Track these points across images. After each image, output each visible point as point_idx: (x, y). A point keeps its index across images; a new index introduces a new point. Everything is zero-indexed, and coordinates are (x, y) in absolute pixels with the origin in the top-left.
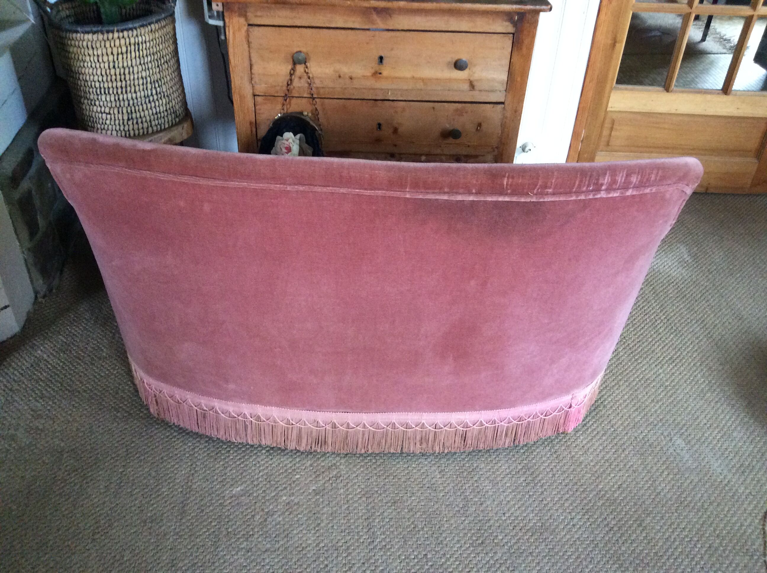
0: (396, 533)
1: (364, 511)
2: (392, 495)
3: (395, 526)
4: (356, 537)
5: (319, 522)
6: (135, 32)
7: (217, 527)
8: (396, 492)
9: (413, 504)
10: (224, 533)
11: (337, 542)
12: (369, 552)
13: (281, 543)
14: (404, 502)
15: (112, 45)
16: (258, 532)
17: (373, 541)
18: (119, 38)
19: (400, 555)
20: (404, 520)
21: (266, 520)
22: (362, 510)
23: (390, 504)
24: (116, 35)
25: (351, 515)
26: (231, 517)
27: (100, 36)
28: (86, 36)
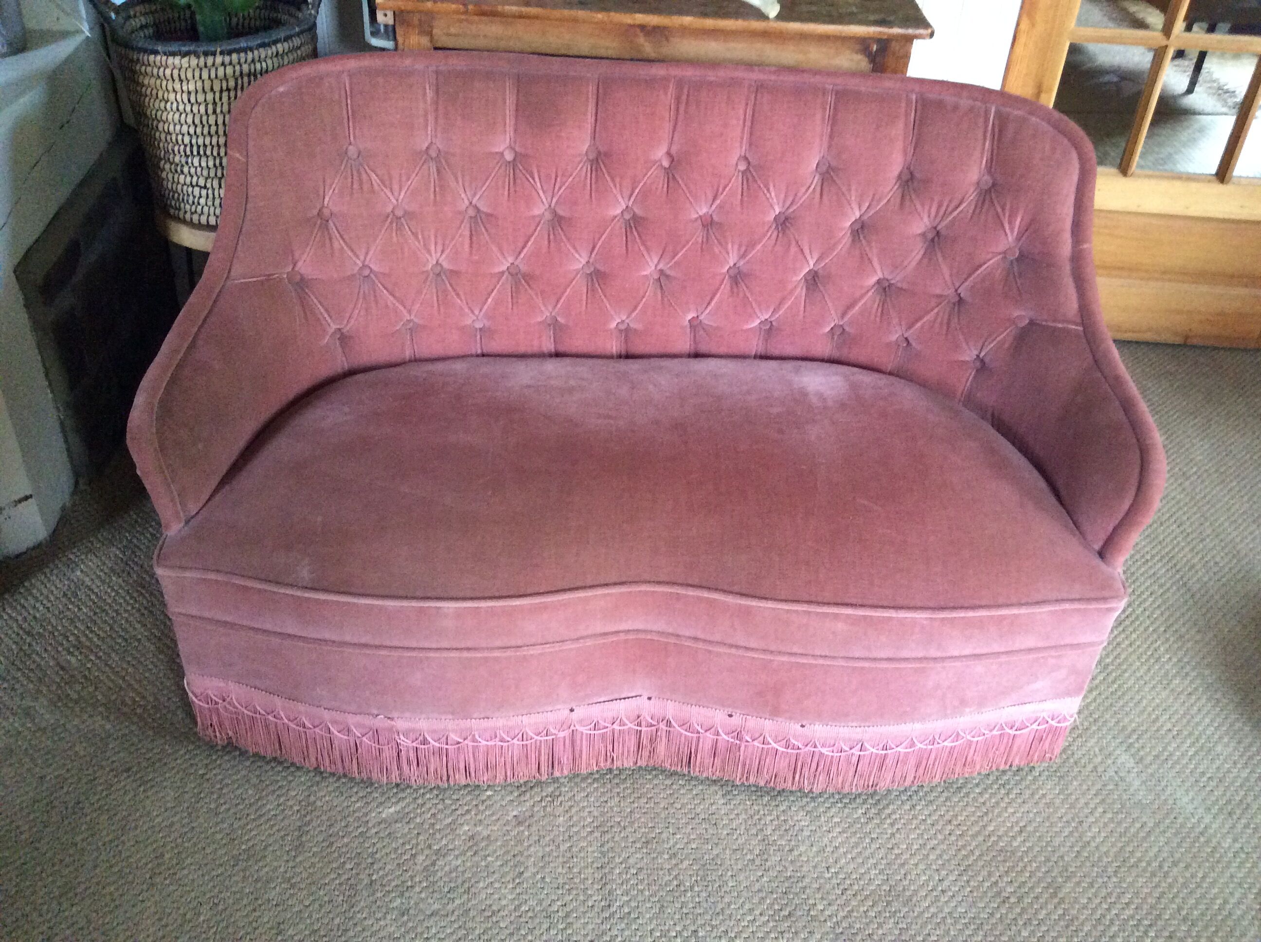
0: (647, 893)
1: (596, 854)
2: (643, 830)
3: (646, 882)
4: (582, 898)
5: (522, 870)
6: (250, 56)
7: (354, 872)
8: (650, 825)
9: (678, 846)
10: (365, 882)
11: (550, 905)
12: (602, 923)
13: (457, 902)
14: (663, 841)
15: (213, 75)
16: (420, 882)
17: (609, 906)
18: (223, 64)
19: (653, 930)
20: (661, 873)
21: (433, 864)
22: (594, 852)
23: (638, 845)
24: (219, 59)
25: (575, 860)
26: (378, 856)
27: (194, 61)
28: (171, 60)
